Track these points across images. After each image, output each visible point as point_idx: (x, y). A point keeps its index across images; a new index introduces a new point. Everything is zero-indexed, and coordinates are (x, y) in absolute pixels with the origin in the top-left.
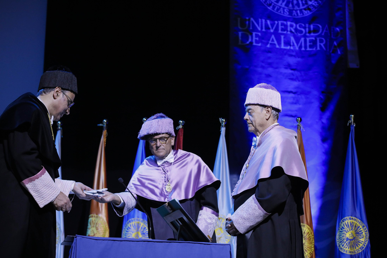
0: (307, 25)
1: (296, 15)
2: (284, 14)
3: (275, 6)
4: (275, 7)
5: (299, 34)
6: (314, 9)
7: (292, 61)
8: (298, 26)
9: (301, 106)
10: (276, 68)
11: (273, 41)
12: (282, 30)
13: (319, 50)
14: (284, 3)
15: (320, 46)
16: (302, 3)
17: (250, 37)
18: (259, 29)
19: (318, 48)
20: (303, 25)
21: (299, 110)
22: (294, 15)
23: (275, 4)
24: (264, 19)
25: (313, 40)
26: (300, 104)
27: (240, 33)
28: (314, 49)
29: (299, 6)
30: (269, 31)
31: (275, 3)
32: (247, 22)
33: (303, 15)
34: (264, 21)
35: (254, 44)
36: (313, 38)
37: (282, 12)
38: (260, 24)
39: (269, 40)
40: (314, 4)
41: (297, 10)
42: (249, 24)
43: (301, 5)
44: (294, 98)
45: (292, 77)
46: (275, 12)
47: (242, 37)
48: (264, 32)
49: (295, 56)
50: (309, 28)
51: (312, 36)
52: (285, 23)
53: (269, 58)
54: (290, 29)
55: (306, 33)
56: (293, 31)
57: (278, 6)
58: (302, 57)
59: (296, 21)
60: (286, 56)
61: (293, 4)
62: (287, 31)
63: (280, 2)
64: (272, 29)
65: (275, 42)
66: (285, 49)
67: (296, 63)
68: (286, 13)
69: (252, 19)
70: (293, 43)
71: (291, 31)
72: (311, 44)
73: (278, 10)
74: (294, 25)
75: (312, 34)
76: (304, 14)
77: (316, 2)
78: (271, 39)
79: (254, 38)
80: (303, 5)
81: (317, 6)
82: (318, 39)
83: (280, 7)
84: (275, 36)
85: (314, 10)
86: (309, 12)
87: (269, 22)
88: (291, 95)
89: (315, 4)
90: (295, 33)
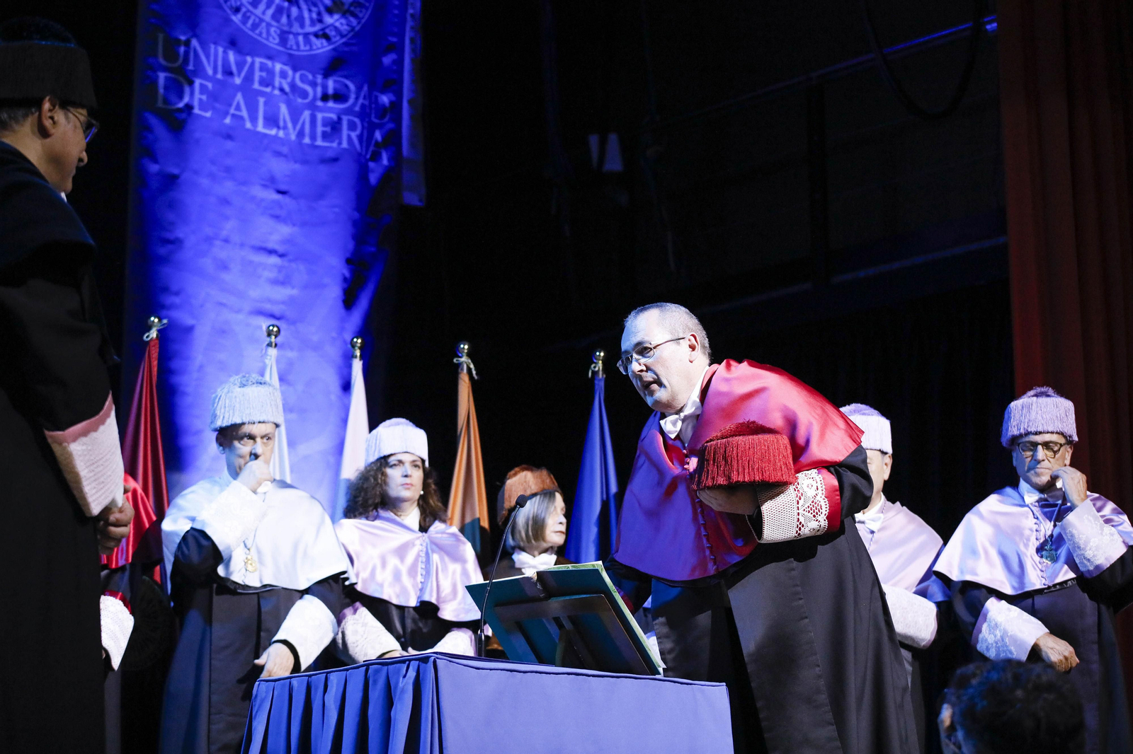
0: (319, 79)
1: (295, 47)
2: (267, 39)
3: (248, 14)
4: (249, 18)
5: (300, 100)
6: (338, 38)
7: (280, 168)
8: (298, 75)
9: (295, 292)
10: (244, 183)
11: (238, 108)
12: (264, 83)
13: (345, 149)
14: (270, 12)
15: (349, 138)
16: (311, 19)
17: (187, 90)
18: (210, 72)
19: (345, 145)
20: (310, 77)
21: (291, 301)
22: (291, 46)
23: (248, 11)
24: (223, 47)
25: (331, 118)
26: (293, 288)
27: (162, 76)
28: (335, 145)
29: (302, 26)
30: (229, 79)
31: (250, 8)
32: (182, 49)
33: (311, 49)
34: (220, 50)
35: (196, 111)
36: (334, 116)
37: (264, 35)
38: (212, 58)
39: (230, 105)
40: (337, 24)
41: (298, 34)
42: (187, 53)
43: (307, 22)
44: (280, 269)
45: (278, 212)
46: (247, 30)
47: (166, 88)
48: (219, 81)
49: (285, 156)
50: (325, 87)
51: (330, 110)
52: (269, 63)
53: (228, 153)
54: (280, 83)
55: (315, 99)
56: (287, 88)
57: (256, 16)
58: (305, 162)
59: (296, 63)
60: (268, 155)
61: (289, 16)
62: (274, 87)
63: (262, 7)
64: (239, 75)
65: (244, 113)
66: (265, 135)
67: (288, 176)
68: (274, 39)
69: (194, 42)
70: (285, 121)
71: (282, 90)
72: (328, 129)
73: (255, 26)
74: (290, 73)
75: (331, 104)
76: (314, 47)
77: (343, 21)
78: (235, 104)
79: (197, 95)
80: (313, 23)
81: (346, 30)
82: (345, 119)
83: (261, 20)
84: (244, 97)
85: (338, 41)
86: (324, 42)
87: (232, 56)
88: (274, 260)
89: (342, 24)
90: (291, 96)
